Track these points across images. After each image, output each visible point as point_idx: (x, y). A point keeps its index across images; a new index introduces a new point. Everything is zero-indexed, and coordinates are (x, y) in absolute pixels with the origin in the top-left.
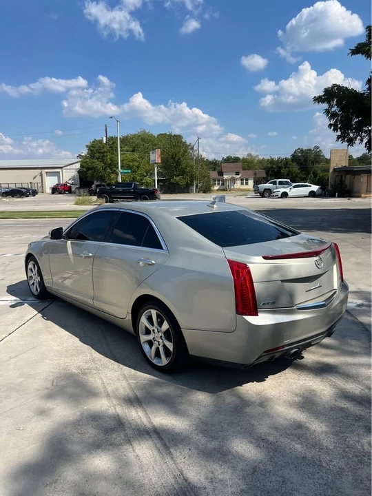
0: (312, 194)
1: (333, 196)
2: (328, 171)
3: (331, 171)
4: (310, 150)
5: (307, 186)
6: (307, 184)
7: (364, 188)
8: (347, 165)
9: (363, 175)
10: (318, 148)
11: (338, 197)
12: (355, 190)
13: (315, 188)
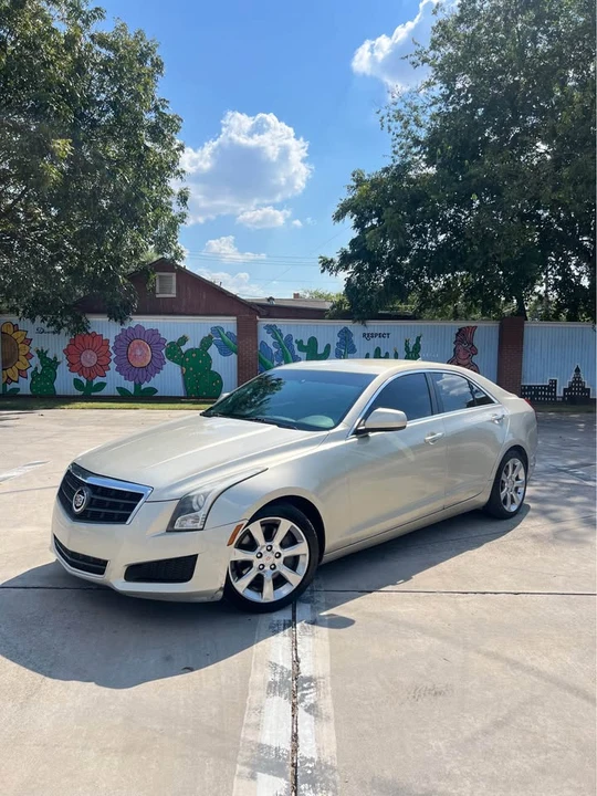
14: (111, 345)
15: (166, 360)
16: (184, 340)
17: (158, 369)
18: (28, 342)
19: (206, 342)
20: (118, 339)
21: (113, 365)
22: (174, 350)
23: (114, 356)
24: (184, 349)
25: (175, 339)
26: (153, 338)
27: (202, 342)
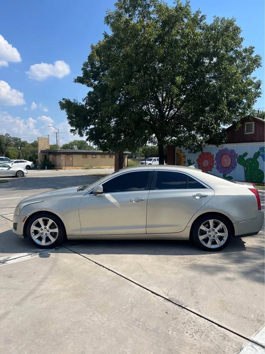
0: (28, 168)
1: (43, 168)
2: (37, 152)
3: (39, 152)
4: (3, 136)
5: (24, 162)
6: (23, 160)
7: (63, 163)
8: (49, 148)
9: (62, 155)
10: (9, 135)
11: (47, 169)
12: (57, 165)
13: (30, 163)
14: (215, 157)
15: (237, 164)
16: (246, 154)
17: (233, 168)
18: (185, 156)
19: (257, 155)
20: (217, 154)
21: (215, 166)
22: (241, 159)
23: (215, 162)
24: (246, 158)
25: (242, 154)
26: (232, 154)
27: (255, 155)
